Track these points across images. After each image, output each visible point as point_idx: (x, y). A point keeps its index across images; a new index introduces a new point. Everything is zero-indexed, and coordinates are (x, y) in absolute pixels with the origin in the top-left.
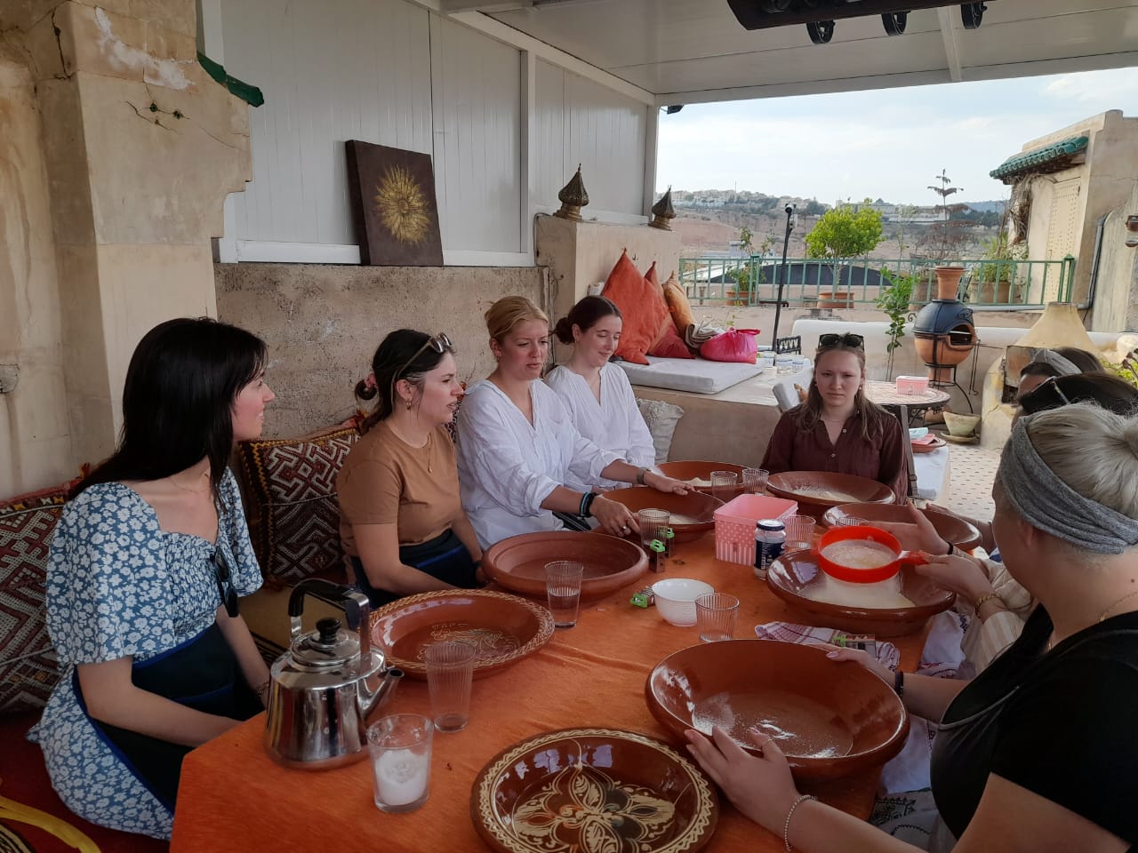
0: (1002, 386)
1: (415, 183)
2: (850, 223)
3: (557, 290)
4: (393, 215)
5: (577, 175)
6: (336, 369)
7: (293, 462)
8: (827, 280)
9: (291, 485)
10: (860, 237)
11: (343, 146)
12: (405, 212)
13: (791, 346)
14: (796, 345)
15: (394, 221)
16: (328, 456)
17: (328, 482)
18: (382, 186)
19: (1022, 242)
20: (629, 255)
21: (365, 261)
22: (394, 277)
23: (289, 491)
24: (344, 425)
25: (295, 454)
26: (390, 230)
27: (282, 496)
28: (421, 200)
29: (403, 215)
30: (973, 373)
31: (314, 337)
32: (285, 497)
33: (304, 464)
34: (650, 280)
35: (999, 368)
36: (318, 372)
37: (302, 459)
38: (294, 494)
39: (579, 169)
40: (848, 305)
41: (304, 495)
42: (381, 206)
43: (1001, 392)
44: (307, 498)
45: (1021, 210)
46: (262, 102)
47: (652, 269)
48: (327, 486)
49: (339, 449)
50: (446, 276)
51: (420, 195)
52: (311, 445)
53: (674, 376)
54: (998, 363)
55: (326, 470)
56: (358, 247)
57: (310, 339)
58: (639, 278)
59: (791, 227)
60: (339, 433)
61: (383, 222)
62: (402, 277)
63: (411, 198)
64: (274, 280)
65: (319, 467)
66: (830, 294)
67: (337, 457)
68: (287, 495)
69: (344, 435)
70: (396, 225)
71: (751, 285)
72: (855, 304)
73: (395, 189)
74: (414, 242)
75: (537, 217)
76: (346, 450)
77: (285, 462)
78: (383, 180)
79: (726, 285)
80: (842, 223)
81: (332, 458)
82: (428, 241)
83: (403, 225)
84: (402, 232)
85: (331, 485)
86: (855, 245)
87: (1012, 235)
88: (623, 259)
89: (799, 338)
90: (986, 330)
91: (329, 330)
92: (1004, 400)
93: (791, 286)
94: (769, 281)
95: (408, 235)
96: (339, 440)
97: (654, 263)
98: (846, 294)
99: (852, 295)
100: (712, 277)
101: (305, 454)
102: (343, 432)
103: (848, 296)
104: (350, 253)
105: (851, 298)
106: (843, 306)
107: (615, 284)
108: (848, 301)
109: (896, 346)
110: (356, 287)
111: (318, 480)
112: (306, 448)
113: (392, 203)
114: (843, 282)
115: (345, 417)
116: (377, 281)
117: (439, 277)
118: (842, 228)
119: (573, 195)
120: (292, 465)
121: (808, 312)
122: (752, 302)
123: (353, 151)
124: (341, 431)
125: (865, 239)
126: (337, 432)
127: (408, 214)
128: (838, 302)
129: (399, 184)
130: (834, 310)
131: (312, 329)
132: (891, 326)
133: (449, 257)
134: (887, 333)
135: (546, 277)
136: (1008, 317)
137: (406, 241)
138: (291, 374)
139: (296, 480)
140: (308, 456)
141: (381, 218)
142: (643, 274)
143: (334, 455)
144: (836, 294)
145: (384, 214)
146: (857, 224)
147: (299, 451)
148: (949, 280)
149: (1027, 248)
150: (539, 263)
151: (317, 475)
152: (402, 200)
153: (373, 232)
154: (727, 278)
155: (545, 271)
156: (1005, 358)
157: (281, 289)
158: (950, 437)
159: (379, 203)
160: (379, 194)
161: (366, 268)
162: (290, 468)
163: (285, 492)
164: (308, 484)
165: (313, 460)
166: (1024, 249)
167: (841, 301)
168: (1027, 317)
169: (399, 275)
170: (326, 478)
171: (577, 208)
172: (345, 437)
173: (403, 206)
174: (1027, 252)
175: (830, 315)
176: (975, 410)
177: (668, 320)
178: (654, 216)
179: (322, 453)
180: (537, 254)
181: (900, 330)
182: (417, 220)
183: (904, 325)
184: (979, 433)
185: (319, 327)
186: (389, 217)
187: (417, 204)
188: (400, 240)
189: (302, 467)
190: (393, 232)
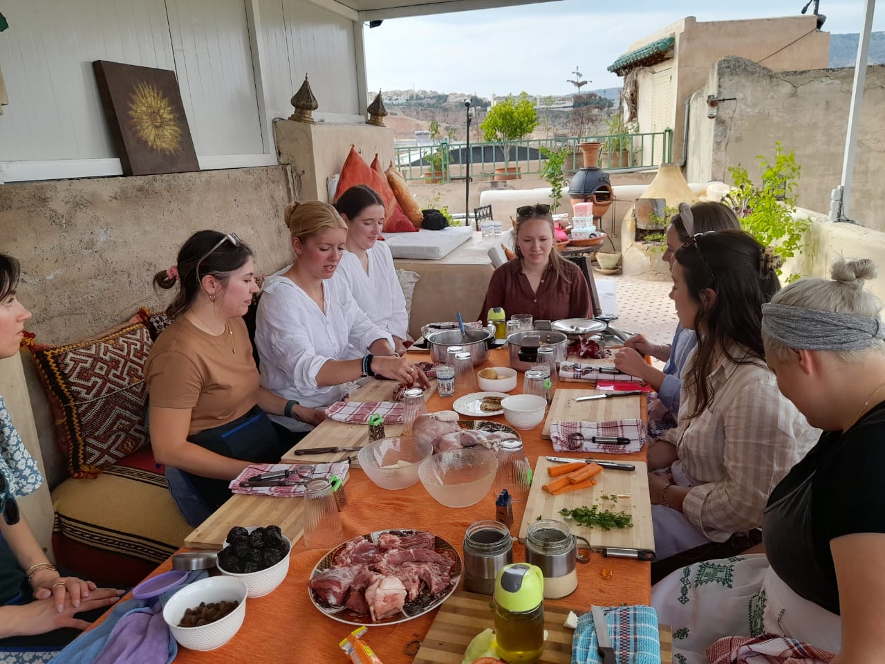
0: (634, 230)
1: (164, 97)
2: (513, 113)
3: (301, 183)
4: (147, 128)
5: (306, 83)
6: (115, 273)
7: (89, 363)
8: (501, 158)
9: (90, 384)
10: (521, 124)
11: (90, 68)
12: (158, 124)
13: (481, 214)
14: (488, 212)
15: (149, 133)
16: (121, 353)
17: (125, 375)
18: (133, 102)
19: (634, 119)
20: (356, 150)
21: (127, 172)
22: (157, 184)
23: (89, 390)
24: (131, 322)
25: (90, 356)
26: (146, 142)
27: (83, 395)
28: (171, 112)
29: (157, 127)
30: (613, 221)
31: (90, 245)
32: (86, 396)
33: (99, 363)
34: (375, 169)
35: (632, 216)
36: (98, 277)
37: (96, 359)
38: (94, 391)
39: (306, 78)
40: (517, 177)
41: (103, 393)
42: (135, 120)
43: (634, 233)
44: (107, 393)
45: (632, 95)
46: (7, 26)
47: (375, 160)
48: (124, 380)
49: (129, 345)
50: (203, 180)
51: (170, 108)
52: (103, 345)
53: (407, 248)
54: (630, 212)
55: (121, 365)
56: (119, 159)
57: (86, 249)
58: (367, 168)
59: (470, 118)
60: (128, 329)
61: (140, 134)
62: (164, 185)
63: (162, 111)
64: (43, 197)
65: (114, 364)
66: (504, 169)
67: (129, 353)
68: (88, 393)
69: (132, 331)
70: (152, 137)
71: (443, 166)
72: (522, 176)
73: (146, 103)
74: (170, 152)
75: (274, 122)
76: (136, 345)
77: (81, 364)
78: (134, 97)
79: (424, 167)
80: (507, 113)
81: (125, 353)
82: (183, 150)
83: (157, 136)
84: (159, 143)
85: (128, 378)
86: (518, 130)
87: (627, 115)
88: (352, 154)
89: (490, 206)
90: (617, 189)
91: (103, 238)
92: (637, 240)
93: (474, 164)
94: (456, 162)
95: (164, 145)
96: (129, 336)
97: (377, 155)
98: (515, 169)
99: (519, 168)
100: (413, 160)
101: (99, 355)
102: (131, 328)
103: (517, 170)
104: (112, 166)
105: (519, 171)
106: (513, 178)
107: (348, 175)
108: (517, 173)
109: (557, 206)
110: (123, 197)
111: (115, 375)
112: (98, 348)
113: (145, 117)
114: (512, 159)
115: (130, 314)
116: (141, 189)
117: (198, 182)
118: (508, 117)
119: (304, 101)
120: (87, 365)
121: (489, 185)
122: (446, 179)
123: (100, 71)
124: (129, 327)
125: (525, 125)
126: (125, 328)
127: (161, 126)
128: (510, 175)
129: (149, 99)
130: (508, 181)
131: (86, 238)
132: (553, 190)
133: (204, 162)
134: (550, 196)
135: (289, 173)
136: (632, 177)
137: (163, 150)
138: (73, 281)
139: (93, 379)
140: (102, 355)
141: (137, 132)
142: (369, 163)
143: (126, 351)
144: (508, 169)
145: (139, 127)
146: (518, 114)
147: (93, 352)
148: (591, 153)
149: (638, 124)
150: (282, 161)
151: (113, 371)
152: (154, 114)
153: (130, 145)
154: (423, 162)
155: (289, 168)
156: (634, 208)
157: (52, 205)
158: (602, 270)
159: (133, 118)
160: (131, 109)
161: (130, 178)
162: (86, 369)
163: (86, 391)
164: (106, 380)
165: (107, 358)
166: (636, 125)
167: (512, 174)
168: (644, 176)
169: (161, 182)
170: (122, 372)
171: (309, 111)
172: (134, 332)
173: (155, 119)
174: (638, 127)
175: (505, 186)
176: (616, 249)
177: (394, 201)
178: (369, 115)
179: (115, 351)
180: (279, 154)
181: (558, 193)
182: (169, 132)
183: (561, 189)
184: (621, 265)
185: (92, 236)
186: (144, 130)
187: (168, 117)
188: (157, 150)
189: (98, 367)
190: (150, 144)
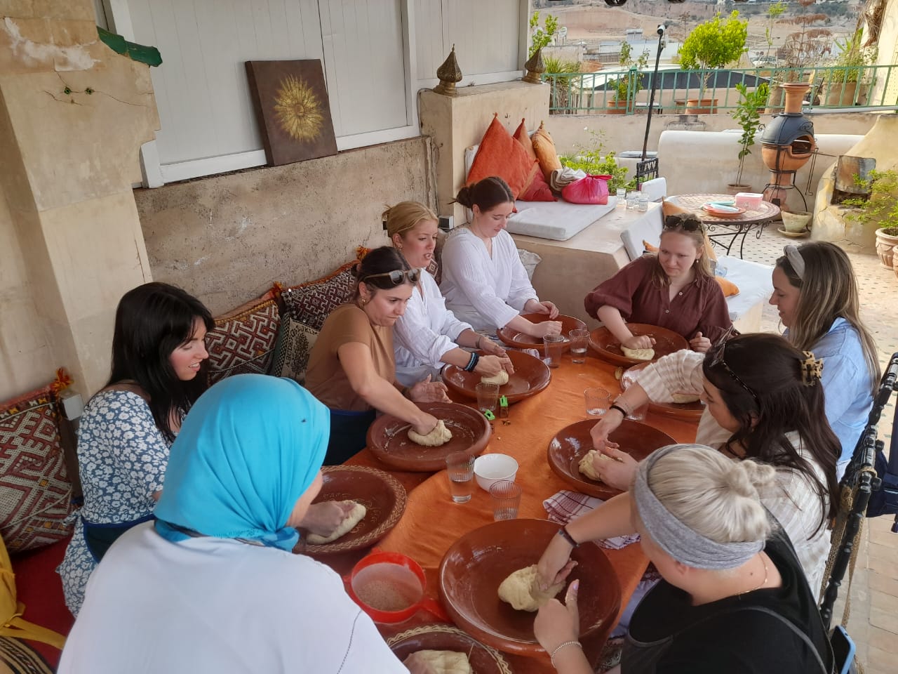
0: (832, 190)
1: (308, 87)
2: (717, 37)
3: (439, 156)
4: (290, 119)
5: (452, 55)
6: (254, 255)
7: (222, 339)
8: (695, 84)
9: (221, 358)
10: (726, 49)
11: (243, 66)
12: (301, 114)
13: (649, 167)
14: (654, 166)
15: (292, 124)
16: (250, 330)
17: (251, 350)
18: (278, 96)
19: (873, 43)
20: (501, 119)
21: (270, 164)
22: (295, 172)
23: (220, 362)
24: (264, 298)
25: (222, 333)
26: (289, 133)
27: (215, 365)
28: (315, 100)
29: (299, 117)
30: (811, 176)
31: (233, 232)
32: (217, 366)
33: (230, 340)
34: (517, 139)
35: (832, 175)
36: (239, 260)
37: (228, 336)
38: (224, 363)
39: (453, 49)
40: (712, 111)
41: (232, 364)
42: (280, 114)
43: (831, 194)
44: (234, 365)
45: (875, 15)
46: (160, 61)
47: (521, 126)
48: (250, 353)
49: (258, 321)
50: (340, 162)
51: (313, 97)
52: (236, 322)
54: (831, 170)
55: (248, 341)
56: (263, 151)
57: (229, 236)
59: (662, 46)
60: (259, 307)
61: (283, 127)
62: (302, 171)
63: (306, 101)
64: (194, 195)
65: (243, 340)
66: (697, 101)
67: (257, 328)
68: (219, 365)
69: (263, 308)
70: (294, 128)
71: (629, 95)
72: (719, 110)
73: (294, 93)
74: (311, 139)
75: (419, 94)
76: (264, 321)
77: (215, 340)
78: (280, 91)
79: (608, 92)
80: (710, 37)
81: (253, 330)
82: (323, 135)
83: (300, 126)
84: (300, 133)
85: (253, 352)
86: (720, 57)
87: (866, 37)
88: (494, 123)
89: (657, 160)
90: (820, 138)
91: (244, 226)
92: (833, 202)
93: (664, 91)
94: (645, 87)
95: (306, 134)
96: (258, 313)
97: (523, 120)
98: (710, 101)
99: (716, 101)
100: (596, 85)
101: (230, 332)
102: (262, 306)
103: (712, 102)
104: (258, 158)
105: (715, 105)
106: (707, 112)
107: (486, 147)
108: (712, 107)
109: (746, 154)
110: (264, 187)
111: (242, 350)
112: (231, 326)
113: (289, 109)
114: (710, 85)
115: (265, 290)
116: (281, 178)
117: (335, 164)
118: (710, 41)
119: (449, 72)
120: (220, 342)
121: (677, 119)
122: (630, 110)
123: (251, 69)
124: (260, 304)
125: (730, 51)
126: (257, 306)
127: (303, 116)
128: (703, 109)
129: (295, 91)
130: (700, 116)
131: (230, 226)
132: (743, 136)
133: (342, 144)
134: (739, 142)
135: (428, 145)
136: (851, 119)
137: (304, 139)
138: (217, 265)
139: (225, 353)
140: (233, 333)
141: (280, 125)
142: (512, 132)
143: (254, 328)
144: (702, 101)
145: (283, 120)
146: (724, 37)
147: (226, 330)
148: (795, 96)
149: (877, 50)
150: (423, 132)
151: (241, 346)
152: (298, 105)
153: (274, 137)
154: (609, 86)
155: (428, 141)
156: (837, 165)
157: (200, 201)
158: (786, 233)
159: (278, 112)
160: (278, 104)
161: (271, 169)
162: (219, 345)
163: (217, 362)
164: (234, 353)
165: (237, 335)
166: (873, 51)
167: (705, 107)
168: (867, 118)
169: (299, 169)
170: (249, 347)
171: (453, 84)
172: (264, 310)
173: (299, 110)
174: (876, 53)
175: (696, 121)
176: (808, 209)
177: (536, 167)
178: (527, 71)
179: (244, 328)
180: (421, 125)
181: (750, 139)
182: (310, 120)
183: (754, 135)
184: (811, 226)
185: (235, 225)
186: (287, 121)
187: (311, 106)
188: (298, 139)
189: (229, 342)
190: (292, 134)
